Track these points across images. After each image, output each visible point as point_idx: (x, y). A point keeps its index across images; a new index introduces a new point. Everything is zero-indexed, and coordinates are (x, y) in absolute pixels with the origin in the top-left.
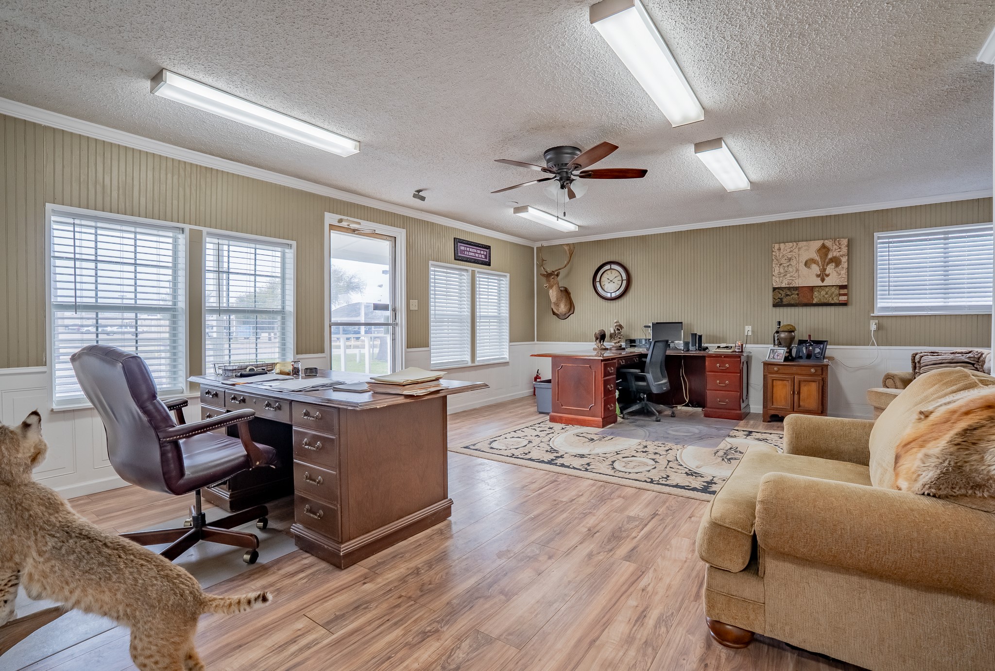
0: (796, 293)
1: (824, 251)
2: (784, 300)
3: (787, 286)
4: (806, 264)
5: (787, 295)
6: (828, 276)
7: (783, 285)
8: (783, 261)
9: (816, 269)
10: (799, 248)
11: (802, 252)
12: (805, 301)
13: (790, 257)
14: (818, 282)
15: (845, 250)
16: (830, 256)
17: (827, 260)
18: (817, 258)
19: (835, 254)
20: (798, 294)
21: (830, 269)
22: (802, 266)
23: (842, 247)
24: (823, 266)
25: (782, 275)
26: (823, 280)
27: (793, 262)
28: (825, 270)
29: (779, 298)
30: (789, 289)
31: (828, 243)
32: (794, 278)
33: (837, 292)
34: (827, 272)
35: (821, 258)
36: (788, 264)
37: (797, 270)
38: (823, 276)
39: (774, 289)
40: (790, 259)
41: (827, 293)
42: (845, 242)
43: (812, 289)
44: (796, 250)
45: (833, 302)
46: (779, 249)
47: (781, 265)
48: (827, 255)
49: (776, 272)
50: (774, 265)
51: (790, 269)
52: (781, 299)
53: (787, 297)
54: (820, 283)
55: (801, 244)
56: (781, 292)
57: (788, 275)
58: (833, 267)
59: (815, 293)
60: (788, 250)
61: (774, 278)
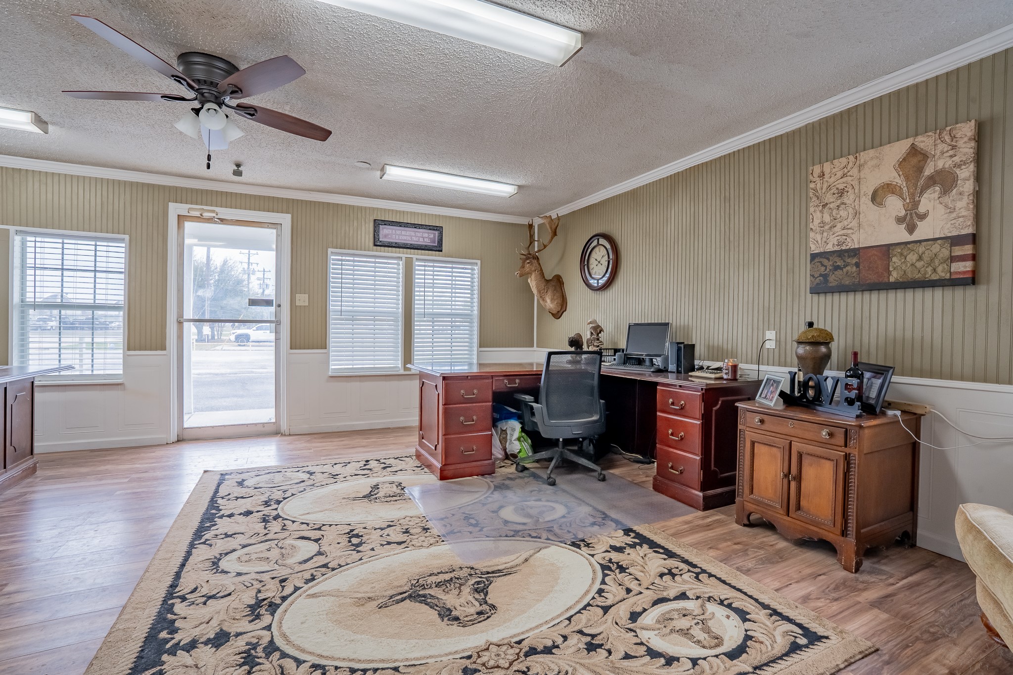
0: (854, 260)
1: (914, 161)
2: (832, 278)
3: (837, 248)
4: (874, 198)
5: (837, 268)
6: (923, 217)
7: (830, 248)
8: (829, 198)
9: (895, 205)
10: (860, 166)
11: (866, 172)
12: (872, 278)
13: (841, 187)
14: (901, 235)
15: (967, 149)
16: (928, 171)
17: (922, 182)
18: (899, 181)
19: (940, 164)
20: (857, 265)
21: (929, 201)
22: (866, 202)
23: (961, 143)
24: (912, 196)
25: (827, 227)
26: (911, 229)
27: (849, 198)
28: (916, 204)
29: (821, 275)
30: (841, 254)
31: (924, 142)
32: (850, 231)
33: (945, 253)
34: (922, 209)
35: (907, 178)
36: (839, 202)
37: (857, 213)
38: (910, 221)
39: (814, 256)
40: (841, 193)
41: (920, 258)
42: (967, 130)
43: (886, 250)
44: (854, 172)
45: (934, 277)
46: (822, 175)
47: (824, 206)
48: (920, 170)
49: (817, 221)
50: (812, 209)
51: (843, 213)
52: (825, 276)
53: (839, 272)
54: (905, 237)
55: (864, 156)
56: (825, 262)
57: (839, 226)
58: (936, 195)
59: (894, 259)
60: (840, 174)
61: (812, 234)
